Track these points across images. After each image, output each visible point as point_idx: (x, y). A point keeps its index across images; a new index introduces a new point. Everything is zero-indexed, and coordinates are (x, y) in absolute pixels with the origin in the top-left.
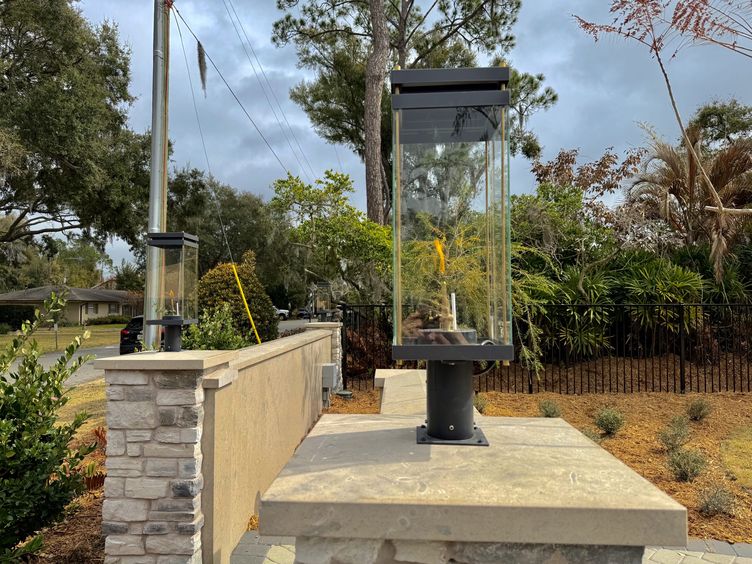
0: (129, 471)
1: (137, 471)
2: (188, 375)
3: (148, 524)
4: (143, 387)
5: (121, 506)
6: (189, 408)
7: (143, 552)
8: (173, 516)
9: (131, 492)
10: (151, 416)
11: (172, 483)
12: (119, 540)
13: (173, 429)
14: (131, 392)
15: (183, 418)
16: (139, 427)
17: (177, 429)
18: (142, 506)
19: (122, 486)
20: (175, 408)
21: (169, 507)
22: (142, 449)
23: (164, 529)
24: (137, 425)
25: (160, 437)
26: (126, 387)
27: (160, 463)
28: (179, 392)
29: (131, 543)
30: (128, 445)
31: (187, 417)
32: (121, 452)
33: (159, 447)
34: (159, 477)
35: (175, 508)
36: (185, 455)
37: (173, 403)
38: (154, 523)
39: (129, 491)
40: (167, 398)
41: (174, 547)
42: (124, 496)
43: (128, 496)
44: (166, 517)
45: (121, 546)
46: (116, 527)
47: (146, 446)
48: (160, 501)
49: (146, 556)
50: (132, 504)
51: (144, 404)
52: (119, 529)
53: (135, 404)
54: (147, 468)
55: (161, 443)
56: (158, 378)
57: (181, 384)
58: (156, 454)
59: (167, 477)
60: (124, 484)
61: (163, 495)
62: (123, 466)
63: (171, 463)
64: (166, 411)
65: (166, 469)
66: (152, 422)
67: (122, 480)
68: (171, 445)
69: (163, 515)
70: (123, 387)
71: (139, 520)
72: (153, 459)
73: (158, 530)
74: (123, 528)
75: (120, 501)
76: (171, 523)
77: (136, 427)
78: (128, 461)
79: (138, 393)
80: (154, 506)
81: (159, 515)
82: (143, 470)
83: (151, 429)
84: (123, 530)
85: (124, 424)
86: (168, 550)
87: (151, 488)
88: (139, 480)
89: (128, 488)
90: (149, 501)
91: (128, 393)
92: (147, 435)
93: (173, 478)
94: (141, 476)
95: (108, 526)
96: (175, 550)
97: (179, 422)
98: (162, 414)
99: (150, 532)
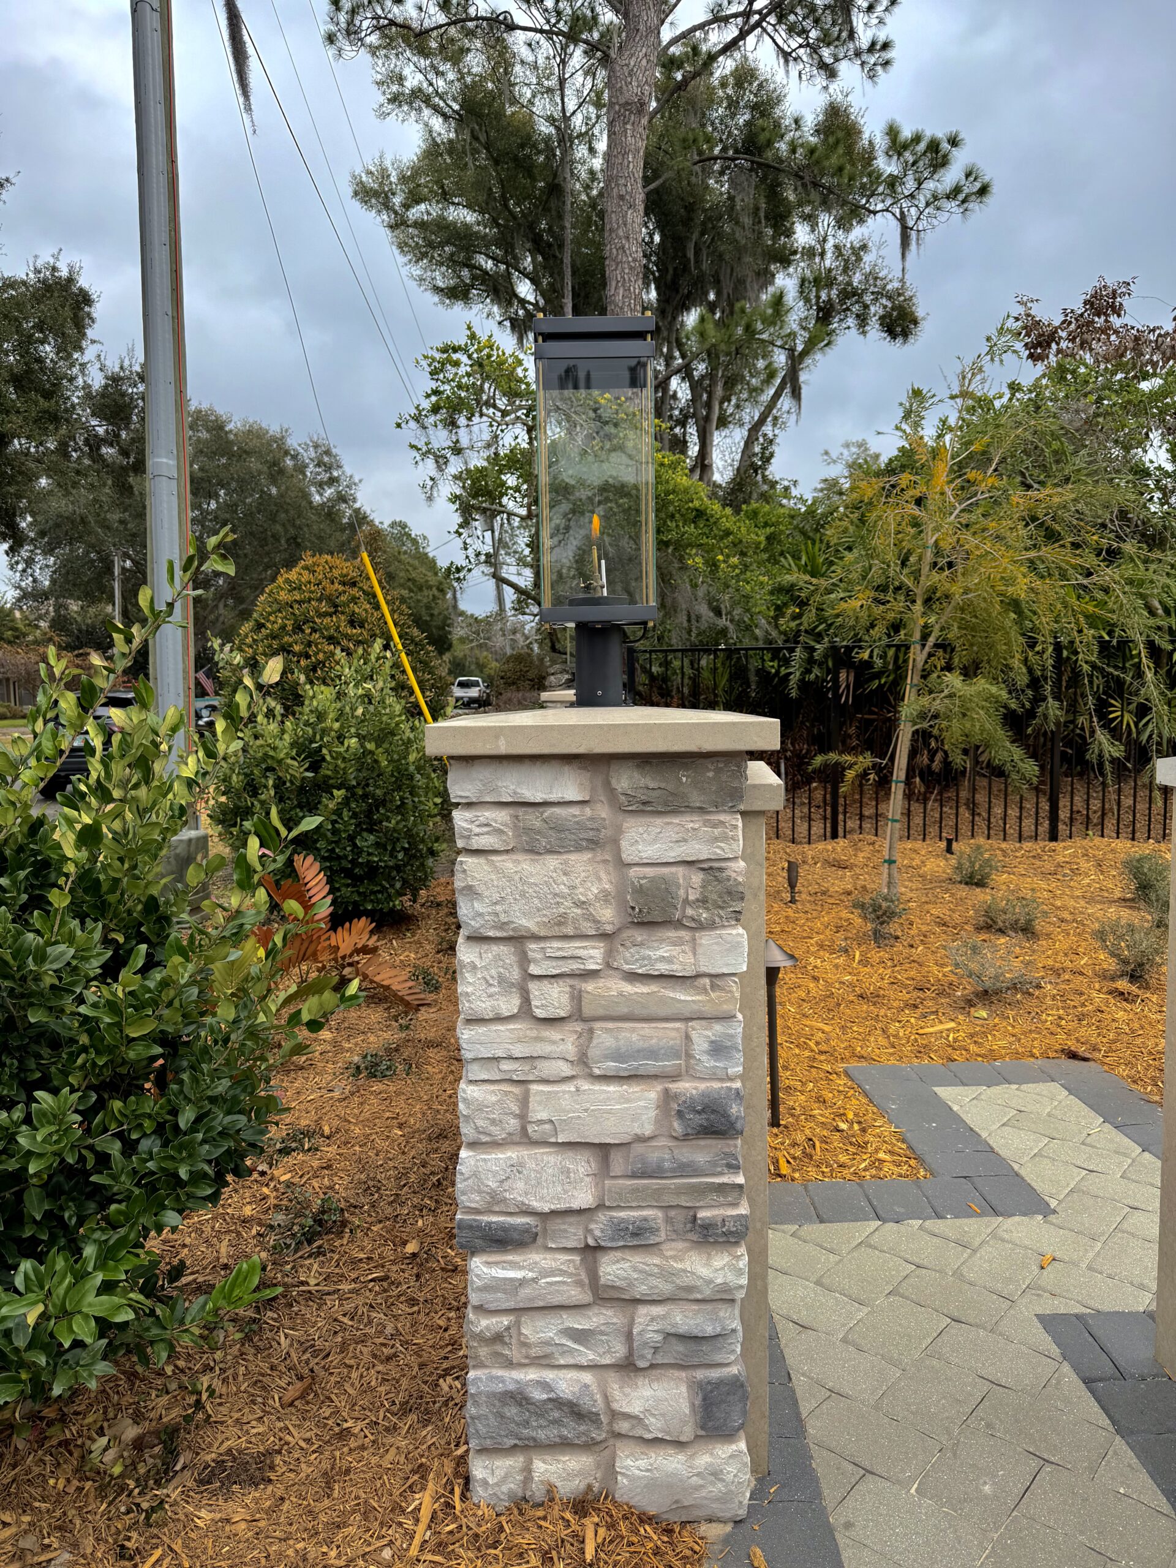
0: (537, 1063)
1: (561, 1064)
2: (718, 771)
3: (602, 1217)
4: (575, 810)
5: (518, 1167)
6: (721, 870)
7: (586, 1297)
8: (679, 1191)
9: (547, 1126)
10: (605, 897)
11: (676, 1096)
12: (514, 1265)
13: (672, 934)
14: (538, 824)
15: (703, 901)
16: (570, 931)
17: (684, 934)
18: (582, 1165)
19: (516, 1109)
20: (680, 871)
21: (667, 1165)
22: (577, 998)
23: (654, 1231)
24: (560, 924)
25: (630, 959)
26: (521, 811)
27: (635, 1035)
28: (691, 822)
29: (552, 1273)
30: (533, 987)
31: (715, 897)
32: (510, 1005)
33: (628, 988)
34: (629, 1077)
35: (685, 1169)
36: (708, 1010)
37: (672, 855)
38: (622, 1214)
39: (541, 1122)
40: (655, 840)
41: (687, 1281)
42: (524, 1138)
43: (535, 1136)
44: (659, 1192)
45: (522, 1282)
46: (505, 1228)
47: (590, 986)
48: (638, 1149)
49: (596, 1309)
50: (551, 1159)
51: (580, 861)
52: (516, 1236)
53: (552, 862)
54: (593, 1053)
55: (633, 977)
56: (625, 781)
57: (696, 799)
58: (624, 1010)
59: (655, 1077)
60: (524, 1102)
61: (648, 1130)
62: (518, 1051)
63: (667, 1034)
64: (652, 880)
65: (652, 1054)
66: (608, 915)
67: (516, 1090)
68: (664, 983)
69: (646, 1188)
70: (511, 811)
71: (575, 1205)
72: (610, 1025)
73: (635, 1235)
74: (527, 1231)
75: (512, 1154)
76: (672, 1213)
77: (556, 931)
78: (534, 1033)
79: (558, 828)
80: (618, 1163)
81: (635, 1190)
82: (583, 1060)
83: (604, 936)
84: (527, 1238)
85: (524, 922)
86: (665, 1288)
87: (609, 1112)
88: (570, 1087)
89: (538, 1112)
90: (603, 1150)
91: (528, 830)
92: (593, 955)
93: (675, 1077)
94: (573, 1077)
95: (479, 1228)
96: (690, 1289)
97: (690, 912)
98: (639, 891)
99: (613, 1239)
